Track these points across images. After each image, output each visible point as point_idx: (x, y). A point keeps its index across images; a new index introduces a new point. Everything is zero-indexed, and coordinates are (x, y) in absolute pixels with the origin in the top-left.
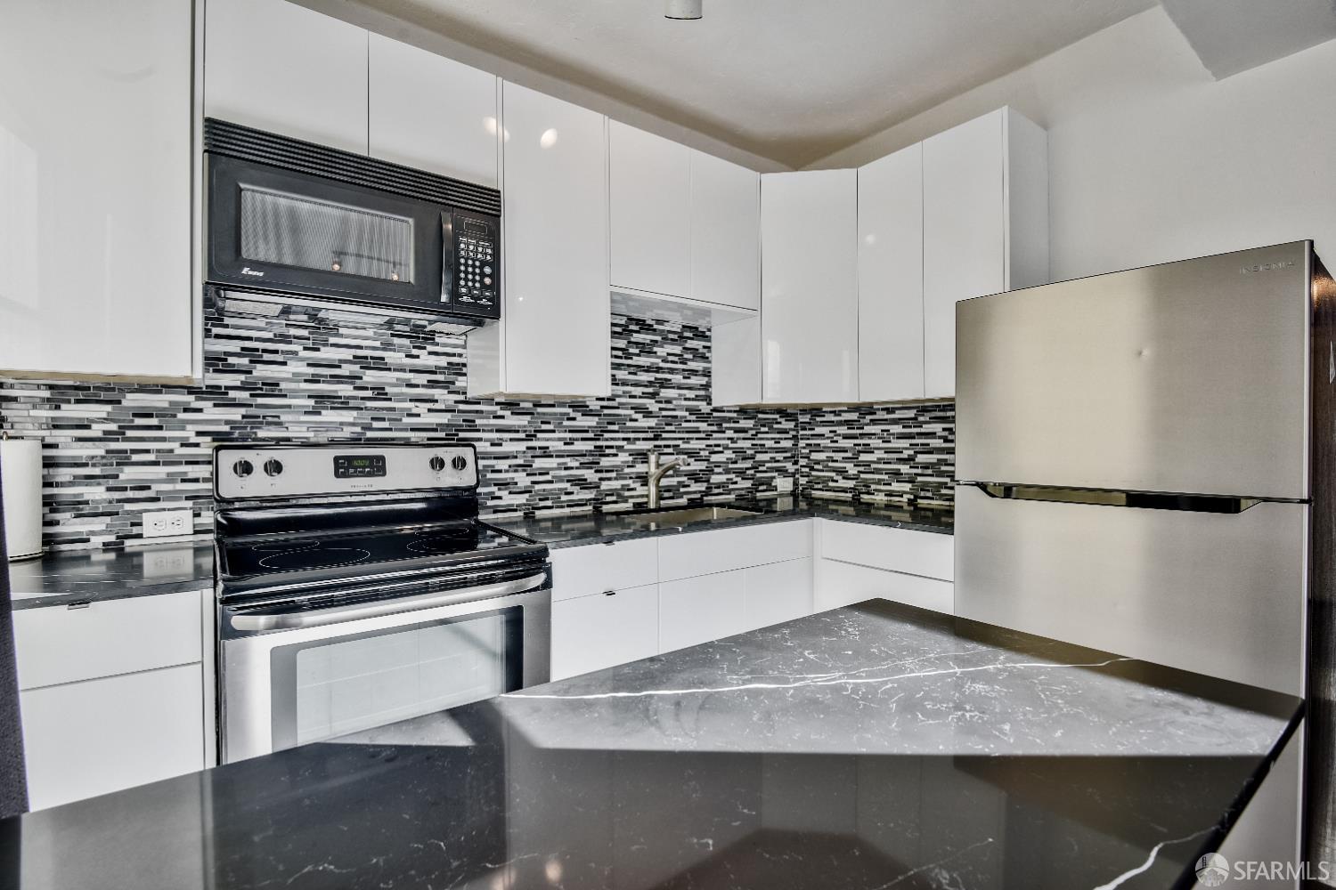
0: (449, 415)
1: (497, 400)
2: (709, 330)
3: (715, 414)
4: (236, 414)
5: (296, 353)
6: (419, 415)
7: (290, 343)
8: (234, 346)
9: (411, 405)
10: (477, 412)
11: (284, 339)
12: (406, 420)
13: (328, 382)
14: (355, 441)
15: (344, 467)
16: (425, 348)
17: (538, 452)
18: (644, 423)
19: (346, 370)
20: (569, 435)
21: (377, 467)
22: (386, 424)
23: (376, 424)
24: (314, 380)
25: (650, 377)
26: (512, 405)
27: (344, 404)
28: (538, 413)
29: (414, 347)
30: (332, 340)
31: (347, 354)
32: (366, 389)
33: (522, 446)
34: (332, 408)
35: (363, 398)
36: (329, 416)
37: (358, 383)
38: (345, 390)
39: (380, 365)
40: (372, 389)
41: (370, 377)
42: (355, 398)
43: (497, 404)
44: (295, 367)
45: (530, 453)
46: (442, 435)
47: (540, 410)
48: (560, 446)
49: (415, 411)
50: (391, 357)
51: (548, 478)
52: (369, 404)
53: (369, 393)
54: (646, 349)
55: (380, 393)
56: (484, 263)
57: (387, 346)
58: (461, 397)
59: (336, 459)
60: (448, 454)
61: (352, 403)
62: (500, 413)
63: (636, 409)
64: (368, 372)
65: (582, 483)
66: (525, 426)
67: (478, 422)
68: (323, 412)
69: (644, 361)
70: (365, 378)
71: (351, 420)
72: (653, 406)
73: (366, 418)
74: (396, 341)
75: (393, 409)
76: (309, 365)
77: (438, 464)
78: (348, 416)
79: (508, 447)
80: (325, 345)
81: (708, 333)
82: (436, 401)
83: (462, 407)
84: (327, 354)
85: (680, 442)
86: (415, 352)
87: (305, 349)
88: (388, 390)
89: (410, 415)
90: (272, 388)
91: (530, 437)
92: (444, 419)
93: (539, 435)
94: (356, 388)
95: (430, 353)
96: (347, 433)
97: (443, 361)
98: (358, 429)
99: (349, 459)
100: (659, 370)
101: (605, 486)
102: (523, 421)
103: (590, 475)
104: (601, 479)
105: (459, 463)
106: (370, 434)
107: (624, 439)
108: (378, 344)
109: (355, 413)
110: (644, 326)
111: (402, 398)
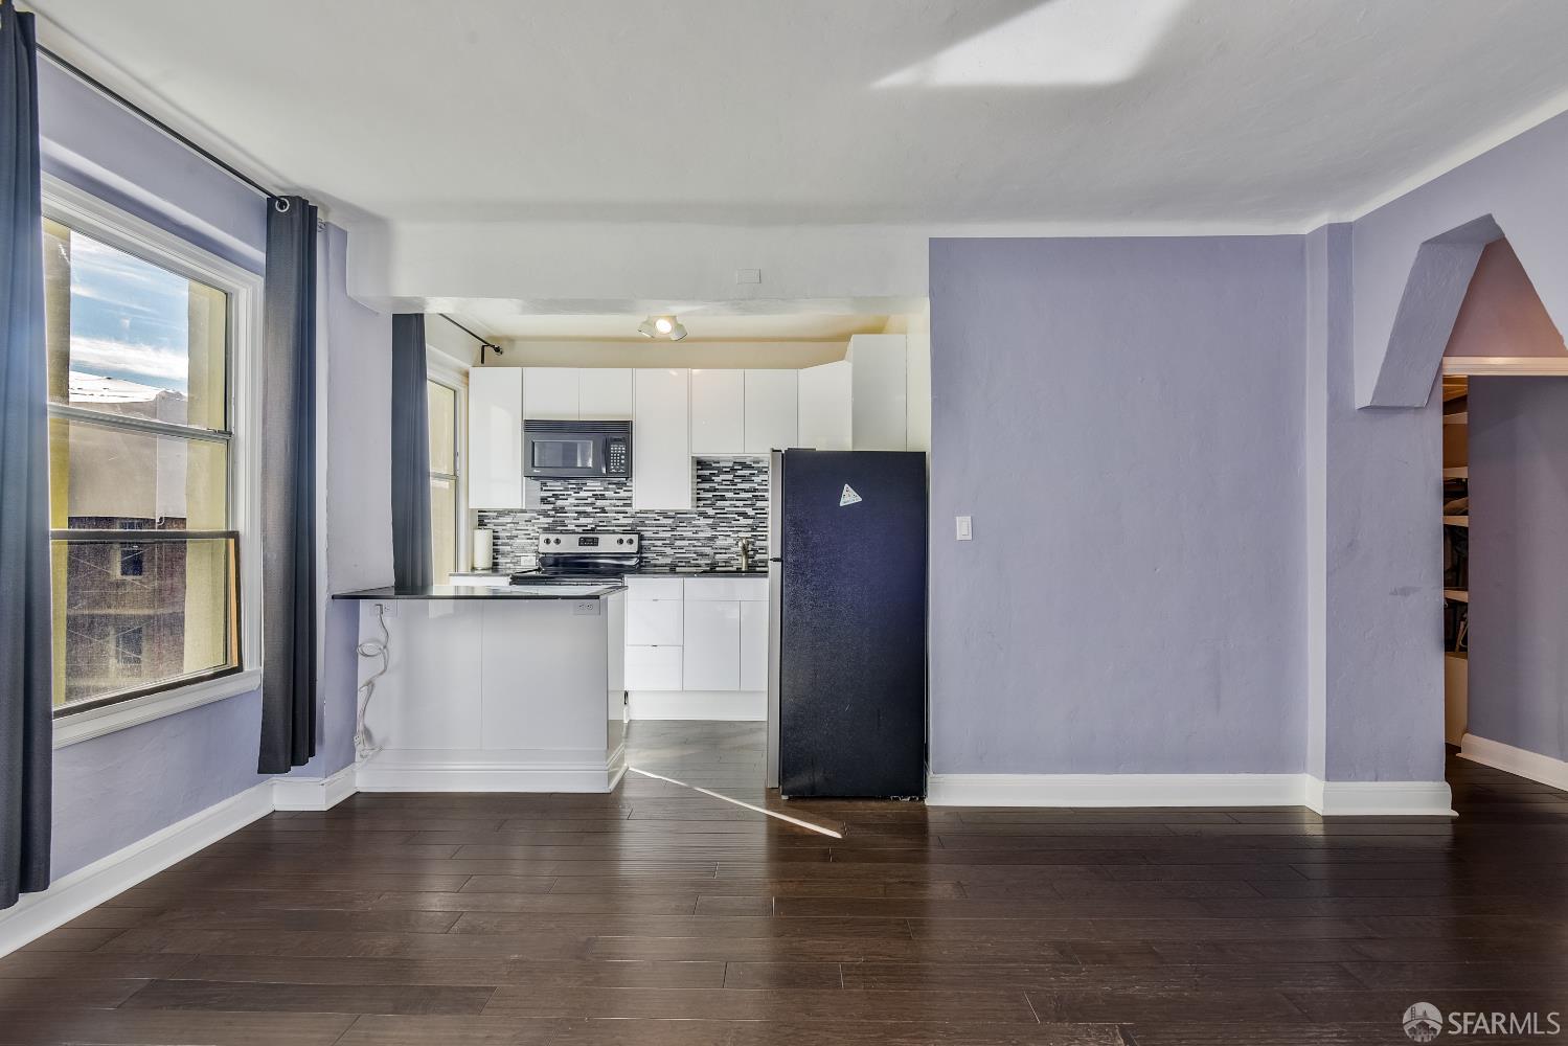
0: (632, 519)
1: (656, 511)
4: (550, 520)
5: (571, 495)
6: (618, 519)
7: (569, 491)
8: (550, 494)
9: (616, 515)
10: (646, 517)
11: (566, 489)
12: (613, 521)
13: (583, 506)
14: (590, 531)
15: (583, 542)
17: (678, 537)
18: (743, 521)
19: (589, 501)
21: (595, 542)
22: (604, 524)
23: (600, 524)
24: (577, 505)
25: (750, 495)
26: (664, 514)
27: (586, 514)
29: (617, 488)
30: (584, 488)
31: (590, 494)
32: (597, 508)
33: (668, 535)
34: (584, 517)
35: (596, 512)
36: (583, 521)
37: (594, 506)
38: (589, 509)
39: (603, 497)
40: (600, 508)
41: (599, 503)
42: (593, 512)
43: (656, 513)
44: (571, 500)
45: (673, 538)
46: (627, 528)
48: (690, 534)
49: (617, 517)
50: (607, 494)
52: (598, 515)
53: (598, 510)
54: (745, 479)
55: (603, 510)
56: (621, 454)
57: (606, 489)
58: (638, 511)
59: (581, 538)
60: (626, 538)
61: (592, 515)
62: (657, 518)
63: (739, 514)
64: (598, 501)
67: (646, 522)
68: (581, 519)
69: (746, 486)
70: (597, 504)
71: (591, 522)
72: (750, 511)
73: (597, 520)
74: (610, 486)
75: (608, 517)
77: (621, 541)
78: (590, 520)
79: (661, 535)
80: (582, 491)
82: (626, 513)
83: (638, 515)
84: (582, 494)
86: (618, 490)
88: (606, 508)
89: (615, 519)
90: (562, 510)
91: (673, 530)
92: (630, 521)
93: (678, 528)
94: (593, 508)
95: (624, 491)
96: (587, 527)
98: (591, 526)
99: (585, 538)
100: (755, 490)
102: (670, 521)
103: (707, 550)
104: (715, 553)
105: (631, 542)
106: (595, 528)
108: (602, 488)
109: (592, 519)
110: (745, 466)
111: (612, 512)
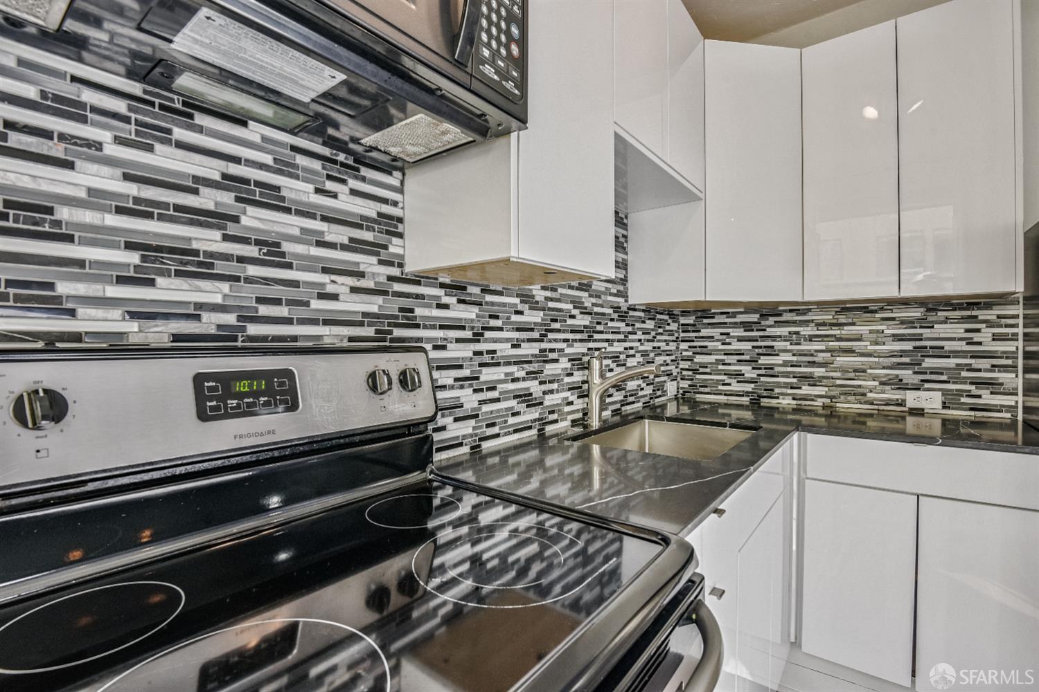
0: (380, 300)
1: (441, 280)
2: (626, 217)
3: (631, 313)
5: (98, 146)
6: (334, 297)
7: (83, 120)
9: (325, 278)
10: (417, 296)
12: (315, 304)
13: (171, 219)
14: (225, 342)
15: (214, 397)
16: (344, 182)
17: (486, 358)
18: (581, 320)
19: (207, 199)
20: (516, 335)
22: (283, 311)
23: (264, 310)
24: (141, 209)
26: (458, 289)
27: (203, 267)
28: (487, 303)
29: (329, 177)
30: (179, 133)
31: (212, 169)
32: (245, 241)
34: (178, 274)
35: (241, 260)
36: (170, 290)
37: (232, 229)
38: (208, 240)
39: (272, 199)
40: (258, 243)
41: (254, 219)
42: (227, 257)
43: (442, 286)
44: (93, 176)
45: (478, 359)
46: (369, 332)
47: (489, 298)
48: (507, 349)
49: (330, 289)
50: (297, 190)
51: (495, 394)
52: (253, 270)
53: (252, 251)
55: (272, 251)
57: (284, 167)
58: (395, 272)
59: (199, 379)
61: (220, 267)
62: (445, 300)
64: (250, 210)
65: (526, 398)
66: (472, 321)
67: (419, 311)
68: (160, 281)
70: (245, 220)
71: (218, 299)
72: (587, 300)
73: (248, 294)
75: (295, 284)
76: (127, 177)
78: (214, 292)
79: (453, 352)
80: (167, 142)
81: (625, 221)
82: (361, 275)
83: (397, 287)
85: (606, 344)
86: (330, 186)
87: (119, 141)
88: (287, 247)
89: (323, 296)
90: (32, 216)
91: (477, 337)
92: (373, 305)
93: (488, 334)
94: (226, 238)
95: (354, 192)
96: (209, 323)
97: (370, 209)
98: (230, 319)
99: (226, 380)
101: (549, 400)
102: (470, 313)
103: (534, 387)
104: (545, 392)
105: (407, 381)
106: (253, 329)
107: (566, 340)
108: (268, 159)
109: (225, 287)
111: (309, 264)
